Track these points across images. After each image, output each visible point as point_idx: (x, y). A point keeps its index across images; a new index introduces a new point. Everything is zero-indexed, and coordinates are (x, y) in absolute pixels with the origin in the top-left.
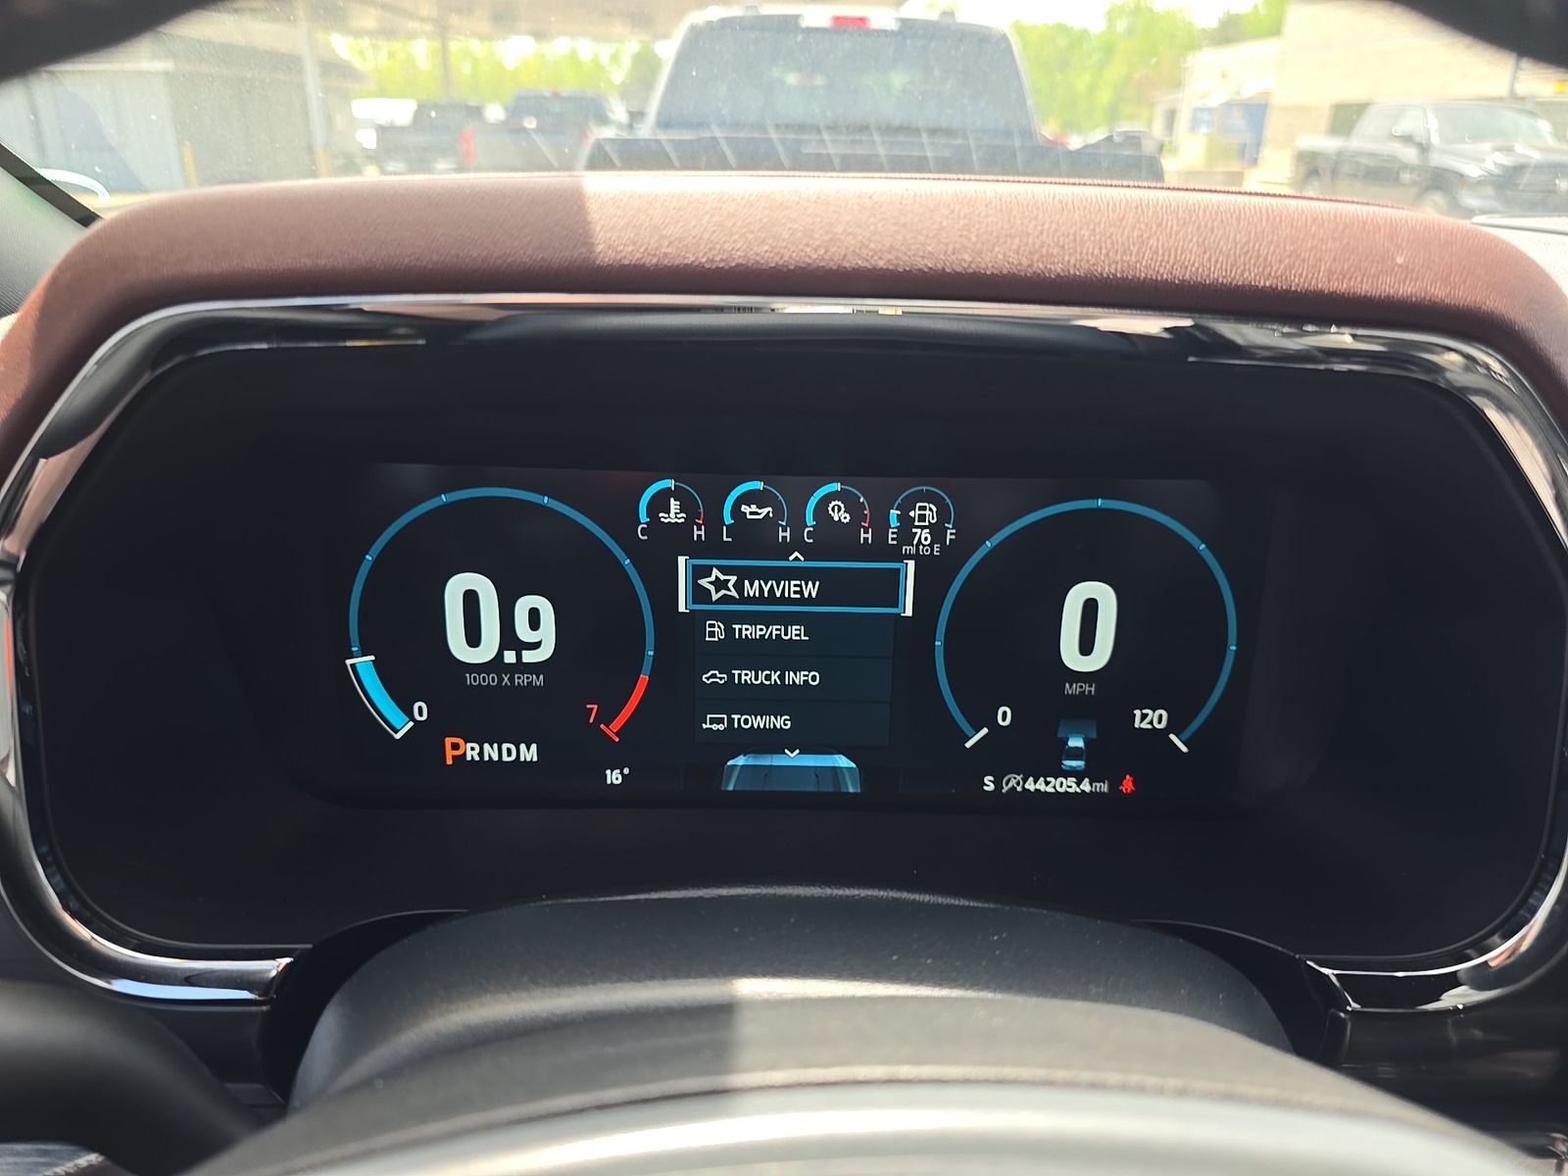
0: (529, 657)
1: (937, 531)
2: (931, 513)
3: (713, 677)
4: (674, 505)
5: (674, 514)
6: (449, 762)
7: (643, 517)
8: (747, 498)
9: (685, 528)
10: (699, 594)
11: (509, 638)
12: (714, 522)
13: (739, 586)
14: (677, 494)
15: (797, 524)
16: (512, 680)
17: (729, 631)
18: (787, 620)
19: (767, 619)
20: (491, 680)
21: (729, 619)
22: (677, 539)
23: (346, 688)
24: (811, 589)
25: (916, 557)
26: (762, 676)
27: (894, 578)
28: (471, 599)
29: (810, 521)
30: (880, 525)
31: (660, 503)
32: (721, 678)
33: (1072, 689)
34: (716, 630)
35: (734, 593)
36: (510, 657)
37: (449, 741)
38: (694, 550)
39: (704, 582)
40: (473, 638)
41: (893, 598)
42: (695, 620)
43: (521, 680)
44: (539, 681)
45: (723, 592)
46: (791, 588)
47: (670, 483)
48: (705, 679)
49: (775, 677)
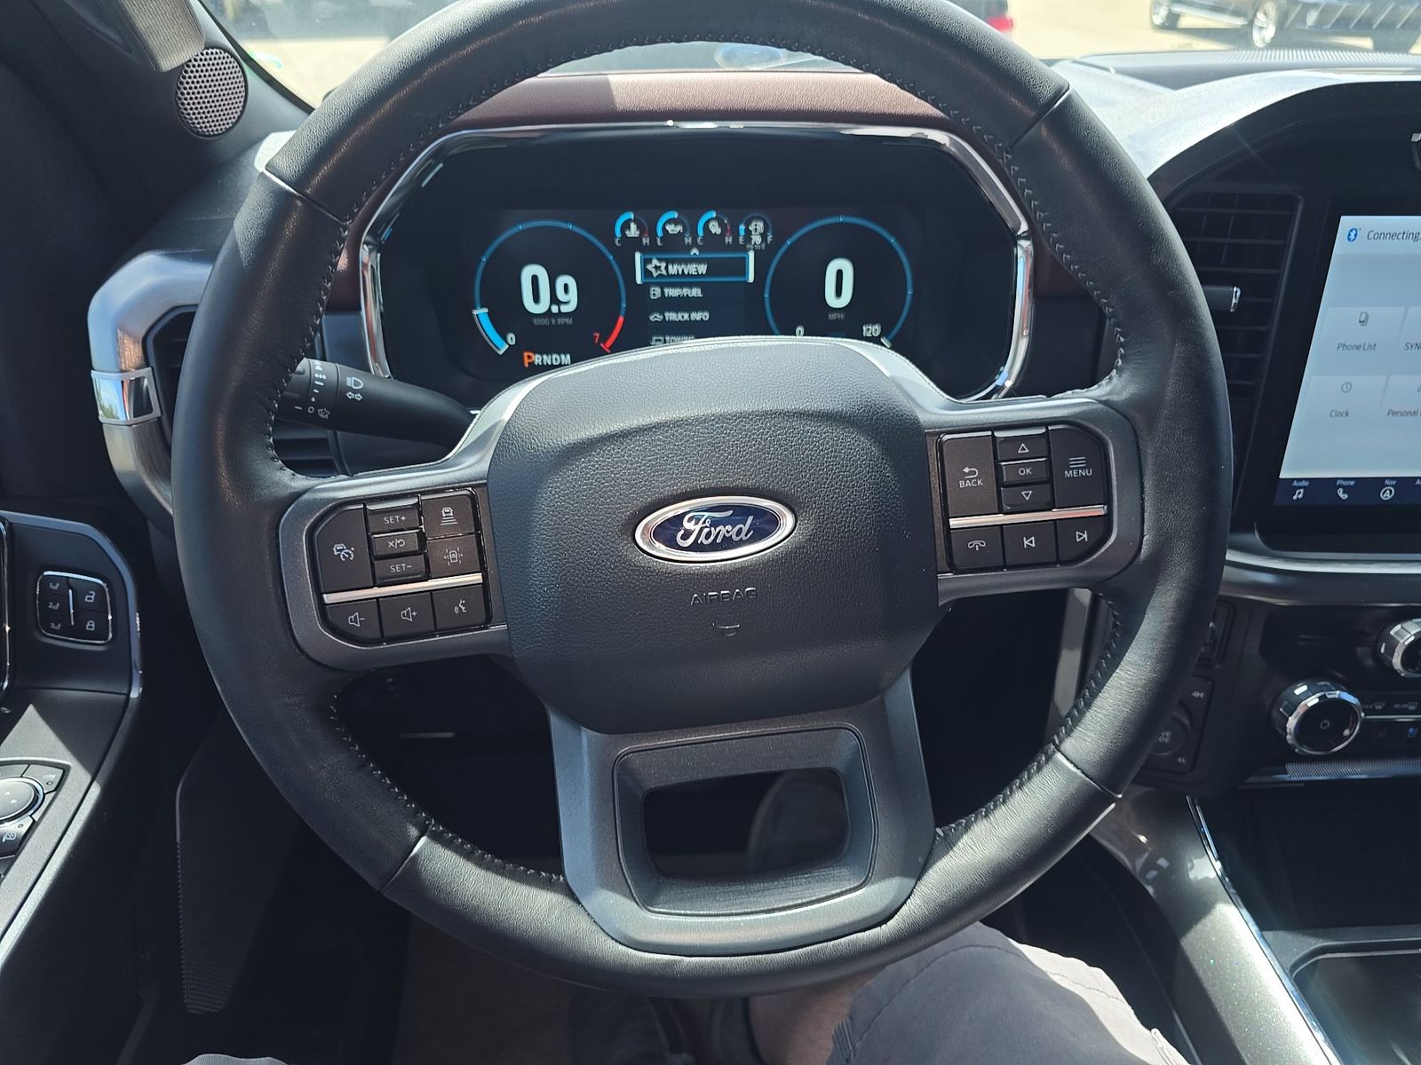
0: (565, 309)
1: (764, 236)
2: (760, 225)
3: (655, 317)
4: (633, 226)
5: (633, 231)
6: (527, 365)
7: (618, 233)
8: (670, 221)
9: (639, 239)
10: (647, 273)
11: (554, 300)
12: (653, 235)
13: (667, 268)
14: (635, 221)
15: (694, 235)
16: (556, 321)
17: (663, 292)
18: (691, 285)
19: (681, 285)
20: (545, 321)
21: (662, 286)
22: (635, 244)
23: (472, 323)
24: (703, 269)
25: (754, 249)
26: (680, 315)
27: (744, 261)
28: (535, 279)
29: (701, 233)
30: (736, 235)
31: (626, 226)
32: (659, 317)
33: (832, 316)
34: (656, 292)
35: (664, 273)
36: (555, 309)
37: (526, 354)
38: (643, 250)
39: (649, 267)
40: (536, 299)
41: (744, 272)
42: (645, 287)
43: (561, 321)
44: (569, 321)
45: (659, 272)
46: (691, 269)
47: (632, 216)
48: (652, 318)
49: (686, 316)
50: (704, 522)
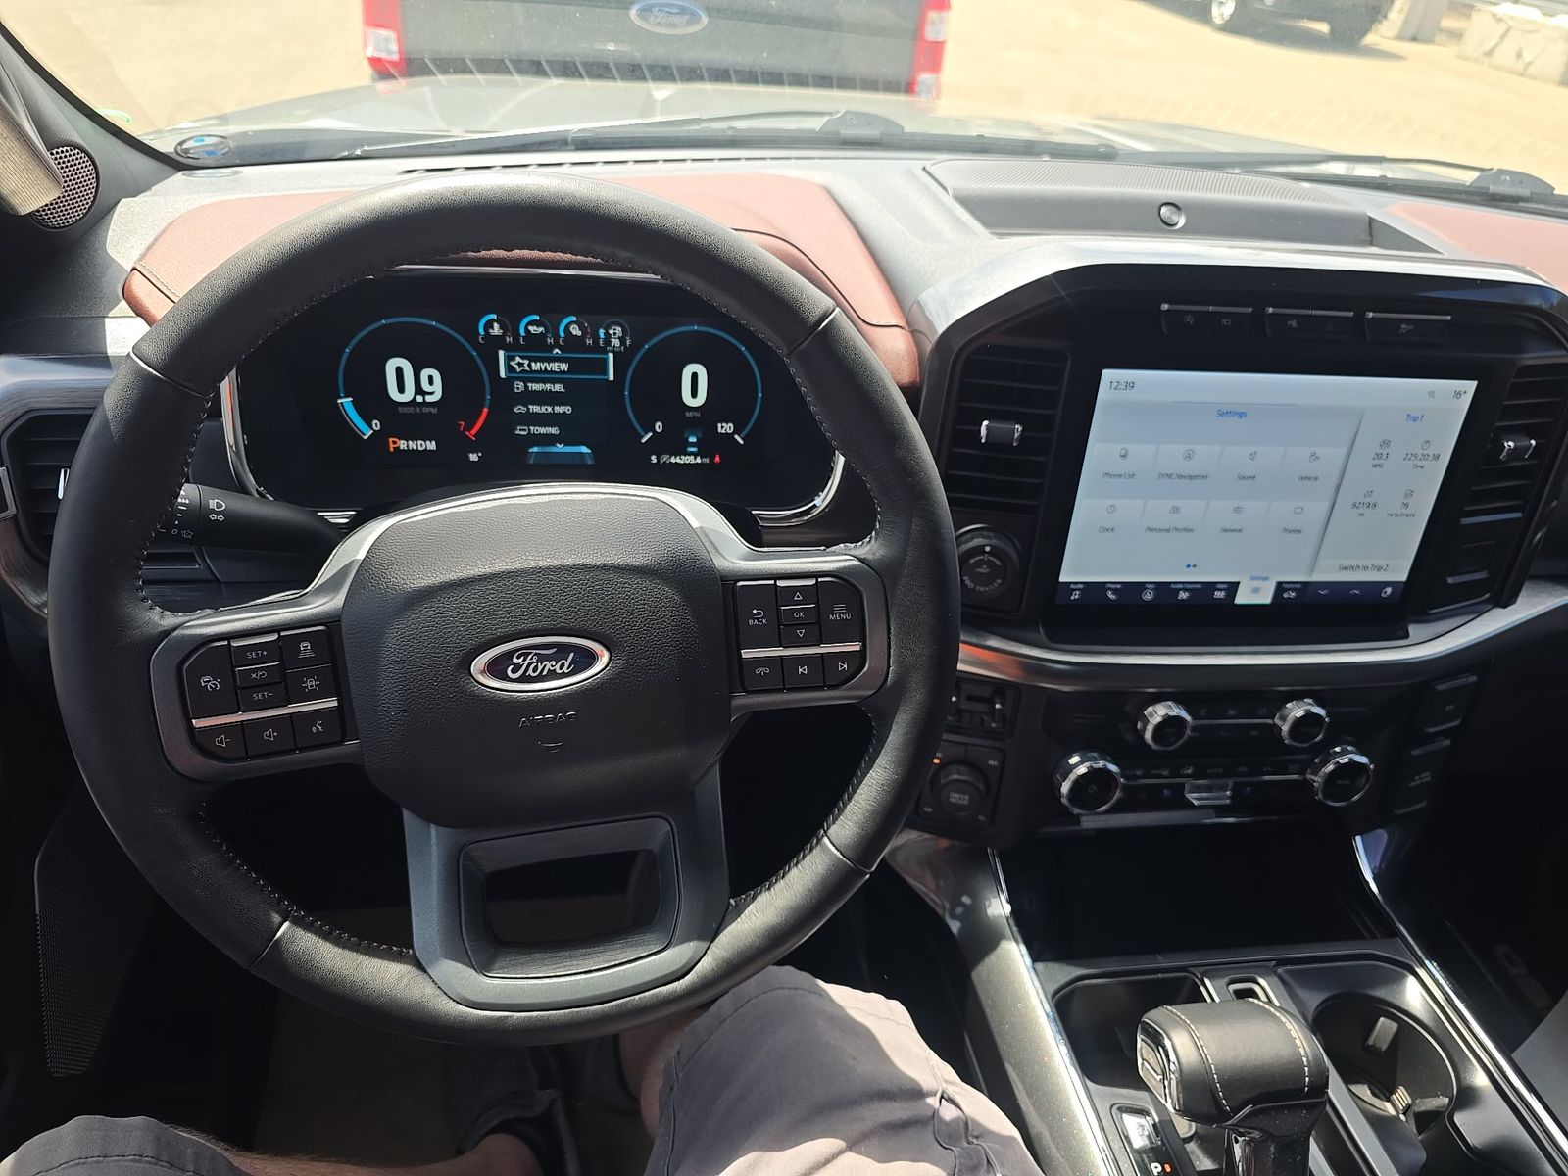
0: (429, 399)
1: (622, 340)
2: (619, 330)
3: (519, 409)
4: (496, 325)
5: (496, 330)
6: (392, 450)
7: (482, 331)
8: (532, 323)
9: (501, 338)
10: (510, 369)
11: (419, 390)
12: (516, 334)
13: (529, 365)
14: (498, 321)
15: (556, 336)
16: (421, 409)
17: (526, 387)
18: (553, 381)
19: (544, 381)
20: (411, 410)
21: (525, 381)
22: (498, 343)
23: (338, 413)
24: (564, 367)
25: (613, 352)
26: (543, 408)
27: (605, 361)
28: (399, 371)
29: (562, 334)
30: (596, 338)
31: (489, 325)
32: (523, 409)
33: (689, 414)
34: (519, 386)
35: (527, 369)
36: (420, 399)
37: (391, 440)
38: (506, 348)
39: (512, 363)
40: (401, 389)
41: (605, 372)
42: (510, 381)
43: (426, 410)
44: (434, 410)
45: (522, 368)
46: (554, 366)
47: (494, 316)
48: (516, 410)
49: (550, 409)
50: (532, 658)
